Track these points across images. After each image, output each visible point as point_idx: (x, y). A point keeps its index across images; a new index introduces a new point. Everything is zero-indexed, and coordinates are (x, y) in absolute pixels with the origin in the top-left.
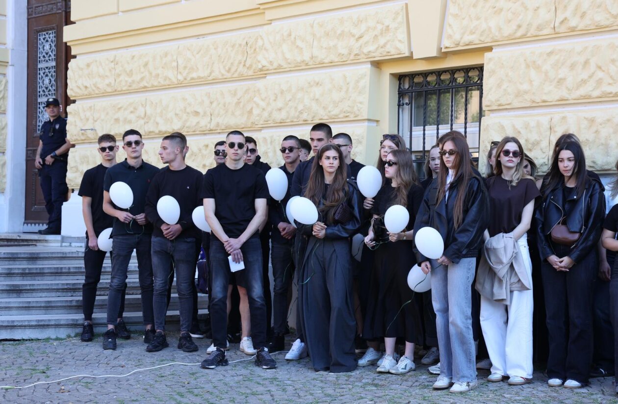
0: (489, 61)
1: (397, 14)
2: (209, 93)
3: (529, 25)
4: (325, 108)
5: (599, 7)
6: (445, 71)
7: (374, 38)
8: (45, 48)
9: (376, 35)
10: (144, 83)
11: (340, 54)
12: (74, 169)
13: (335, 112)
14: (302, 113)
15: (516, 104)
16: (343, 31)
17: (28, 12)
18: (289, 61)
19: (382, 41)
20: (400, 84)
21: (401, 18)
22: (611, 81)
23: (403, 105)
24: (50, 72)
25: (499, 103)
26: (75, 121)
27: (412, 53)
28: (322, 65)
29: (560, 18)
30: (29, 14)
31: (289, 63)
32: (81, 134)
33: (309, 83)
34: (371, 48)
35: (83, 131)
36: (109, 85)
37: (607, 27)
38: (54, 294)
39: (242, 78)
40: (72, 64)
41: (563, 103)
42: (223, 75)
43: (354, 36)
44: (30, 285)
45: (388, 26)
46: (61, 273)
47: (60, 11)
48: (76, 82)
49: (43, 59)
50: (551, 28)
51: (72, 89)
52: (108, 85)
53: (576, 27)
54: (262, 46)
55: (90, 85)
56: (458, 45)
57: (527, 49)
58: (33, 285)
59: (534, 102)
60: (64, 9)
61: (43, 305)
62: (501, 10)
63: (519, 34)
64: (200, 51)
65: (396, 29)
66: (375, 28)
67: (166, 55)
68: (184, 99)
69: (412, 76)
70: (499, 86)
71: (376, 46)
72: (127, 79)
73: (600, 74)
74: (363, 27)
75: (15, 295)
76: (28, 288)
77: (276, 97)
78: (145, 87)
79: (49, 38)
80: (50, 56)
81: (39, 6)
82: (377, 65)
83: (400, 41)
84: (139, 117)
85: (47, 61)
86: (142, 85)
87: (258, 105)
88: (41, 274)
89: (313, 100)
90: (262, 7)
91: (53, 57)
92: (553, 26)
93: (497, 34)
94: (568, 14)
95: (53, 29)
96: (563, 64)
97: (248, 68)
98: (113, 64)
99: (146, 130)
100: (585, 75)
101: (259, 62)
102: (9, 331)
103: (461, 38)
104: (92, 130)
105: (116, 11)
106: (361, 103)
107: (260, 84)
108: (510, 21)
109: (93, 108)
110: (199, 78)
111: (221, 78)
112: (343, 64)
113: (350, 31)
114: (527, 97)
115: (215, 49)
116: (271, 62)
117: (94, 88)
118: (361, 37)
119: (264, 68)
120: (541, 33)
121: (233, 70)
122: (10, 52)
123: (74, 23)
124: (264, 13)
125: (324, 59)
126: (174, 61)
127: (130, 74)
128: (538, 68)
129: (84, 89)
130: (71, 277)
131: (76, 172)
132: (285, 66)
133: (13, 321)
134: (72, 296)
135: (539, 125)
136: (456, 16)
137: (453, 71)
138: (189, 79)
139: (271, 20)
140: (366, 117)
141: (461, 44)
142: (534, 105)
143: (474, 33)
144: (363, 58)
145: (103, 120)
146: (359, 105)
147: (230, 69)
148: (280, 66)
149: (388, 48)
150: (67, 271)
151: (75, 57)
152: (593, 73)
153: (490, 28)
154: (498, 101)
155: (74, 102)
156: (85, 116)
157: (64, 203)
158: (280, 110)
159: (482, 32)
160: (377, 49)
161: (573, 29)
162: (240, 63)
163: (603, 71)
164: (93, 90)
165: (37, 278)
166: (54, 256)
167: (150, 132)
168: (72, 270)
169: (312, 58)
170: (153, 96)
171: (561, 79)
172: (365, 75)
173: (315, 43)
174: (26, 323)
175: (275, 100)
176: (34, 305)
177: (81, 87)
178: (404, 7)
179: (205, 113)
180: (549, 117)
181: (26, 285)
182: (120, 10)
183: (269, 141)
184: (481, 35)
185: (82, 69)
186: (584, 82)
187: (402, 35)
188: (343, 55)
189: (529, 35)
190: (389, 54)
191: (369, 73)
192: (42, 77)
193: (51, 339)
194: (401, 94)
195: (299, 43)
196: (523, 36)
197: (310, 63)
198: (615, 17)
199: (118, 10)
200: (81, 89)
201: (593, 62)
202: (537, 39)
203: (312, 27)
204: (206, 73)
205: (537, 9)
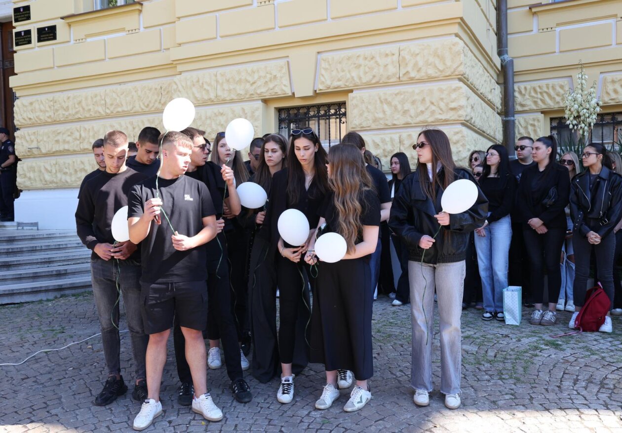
1: (281, 68)
2: (132, 122)
3: (382, 75)
5: (429, 65)
6: (313, 106)
7: (265, 83)
9: (266, 82)
10: (78, 116)
11: (239, 94)
12: (23, 176)
14: (210, 134)
15: (373, 127)
16: (240, 79)
18: (199, 99)
19: (271, 85)
20: (279, 114)
21: (285, 70)
23: (282, 128)
25: (362, 126)
26: (22, 143)
27: (294, 93)
28: (224, 102)
29: (403, 71)
31: (199, 101)
32: (27, 152)
33: (215, 114)
34: (263, 90)
35: (29, 149)
36: (50, 117)
37: (436, 78)
38: (34, 266)
39: (158, 111)
41: (408, 126)
42: (142, 109)
43: (249, 82)
44: (17, 261)
45: (275, 76)
46: (36, 250)
48: (21, 115)
50: (397, 78)
51: (18, 121)
52: (48, 117)
53: (414, 78)
54: (177, 89)
55: (34, 117)
56: (329, 88)
57: (381, 92)
58: (19, 261)
59: (387, 125)
61: (31, 275)
62: (360, 66)
63: (374, 81)
64: (123, 93)
65: (281, 77)
66: (265, 77)
67: (96, 96)
68: (112, 126)
69: (288, 109)
70: (361, 115)
71: (267, 89)
72: (64, 112)
73: (433, 108)
74: (256, 76)
75: (5, 269)
76: (16, 263)
78: (80, 118)
82: (265, 101)
83: (285, 85)
84: (76, 139)
86: (76, 117)
88: (20, 252)
89: (219, 125)
90: (174, 63)
93: (358, 81)
94: (409, 69)
96: (407, 101)
97: (162, 104)
98: (52, 102)
99: (82, 148)
100: (422, 108)
102: (9, 297)
103: (331, 84)
104: (37, 148)
105: (52, 66)
108: (367, 73)
109: (36, 133)
110: (123, 111)
111: (141, 111)
112: (241, 101)
113: (246, 79)
114: (381, 122)
115: (135, 92)
117: (37, 120)
118: (254, 83)
120: (389, 81)
123: (16, 74)
124: (176, 67)
125: (226, 98)
126: (103, 100)
127: (67, 109)
128: (389, 103)
129: (28, 120)
130: (43, 253)
131: (24, 178)
133: (13, 290)
134: (48, 267)
135: (392, 140)
136: (326, 69)
138: (115, 112)
139: (181, 72)
141: (331, 88)
142: (387, 127)
143: (341, 80)
144: (256, 97)
145: (45, 142)
149: (277, 90)
150: (39, 248)
151: (19, 98)
152: (428, 107)
153: (353, 78)
154: (361, 124)
155: (20, 129)
156: (30, 138)
157: (16, 199)
159: (347, 80)
160: (267, 91)
161: (412, 79)
162: (156, 101)
163: (435, 106)
164: (37, 121)
165: (18, 255)
166: (26, 238)
167: (85, 149)
168: (43, 248)
169: (217, 96)
170: (87, 125)
171: (406, 111)
172: (259, 109)
173: (219, 87)
174: (24, 291)
176: (25, 276)
177: (26, 118)
178: (286, 63)
180: (398, 135)
181: (14, 261)
182: (56, 65)
184: (346, 82)
185: (26, 106)
187: (286, 81)
188: (241, 95)
189: (381, 82)
190: (277, 94)
191: (261, 107)
193: (43, 300)
194: (281, 121)
195: (206, 87)
196: (377, 83)
197: (215, 101)
198: (441, 71)
199: (54, 65)
200: (25, 120)
201: (428, 100)
202: (386, 85)
203: (216, 76)
204: (129, 108)
205: (386, 66)
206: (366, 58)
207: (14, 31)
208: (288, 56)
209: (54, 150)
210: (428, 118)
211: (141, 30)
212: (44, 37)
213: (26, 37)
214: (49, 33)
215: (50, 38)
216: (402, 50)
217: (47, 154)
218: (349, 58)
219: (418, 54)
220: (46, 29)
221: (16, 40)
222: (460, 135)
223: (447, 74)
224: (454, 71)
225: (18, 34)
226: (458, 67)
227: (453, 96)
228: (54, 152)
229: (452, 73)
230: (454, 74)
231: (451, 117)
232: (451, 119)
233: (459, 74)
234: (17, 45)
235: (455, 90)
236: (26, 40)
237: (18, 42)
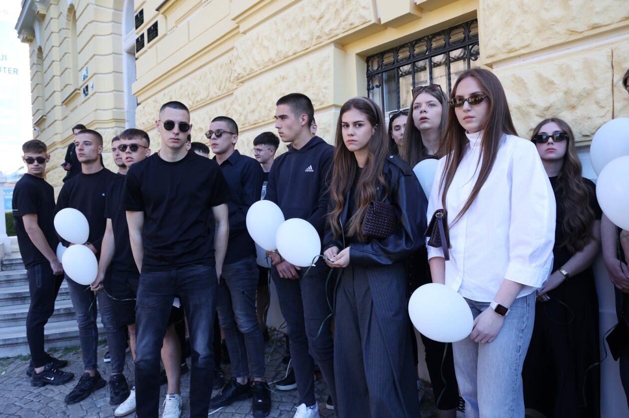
6: (420, 39)
7: (335, 13)
9: (337, 10)
11: (302, 41)
16: (304, 18)
18: (259, 63)
19: (343, 14)
20: (368, 66)
23: (373, 87)
27: (379, 18)
28: (287, 60)
34: (333, 25)
39: (230, 93)
42: (216, 93)
43: (314, 19)
59: (573, 32)
64: (201, 79)
66: (336, 3)
69: (381, 52)
70: (508, 24)
71: (339, 21)
74: (323, 6)
77: (250, 100)
82: (342, 47)
83: (364, 8)
87: (236, 111)
90: (236, 22)
97: (232, 83)
98: (155, 103)
101: (235, 71)
106: (325, 88)
110: (202, 100)
111: (215, 97)
112: (307, 53)
113: (310, 15)
114: (559, 28)
115: (210, 74)
116: (244, 68)
118: (321, 18)
119: (240, 76)
121: (222, 87)
122: (126, 113)
123: (137, 80)
124: (239, 28)
125: (288, 52)
132: (256, 69)
137: (429, 37)
138: (195, 103)
139: (244, 32)
140: (332, 103)
144: (325, 40)
146: (324, 91)
147: (220, 87)
148: (252, 71)
149: (351, 19)
151: (140, 104)
158: (253, 111)
160: (339, 24)
162: (227, 80)
169: (277, 54)
172: (329, 57)
173: (280, 38)
183: (246, 143)
188: (305, 42)
190: (353, 26)
191: (332, 55)
194: (370, 77)
195: (266, 43)
197: (276, 60)
199: (157, 63)
200: (141, 126)
203: (276, 24)
204: (206, 95)
212: (151, 37)
213: (142, 40)
214: (154, 31)
215: (155, 35)
220: (152, 28)
225: (137, 40)
234: (137, 51)
236: (142, 44)
237: (137, 48)
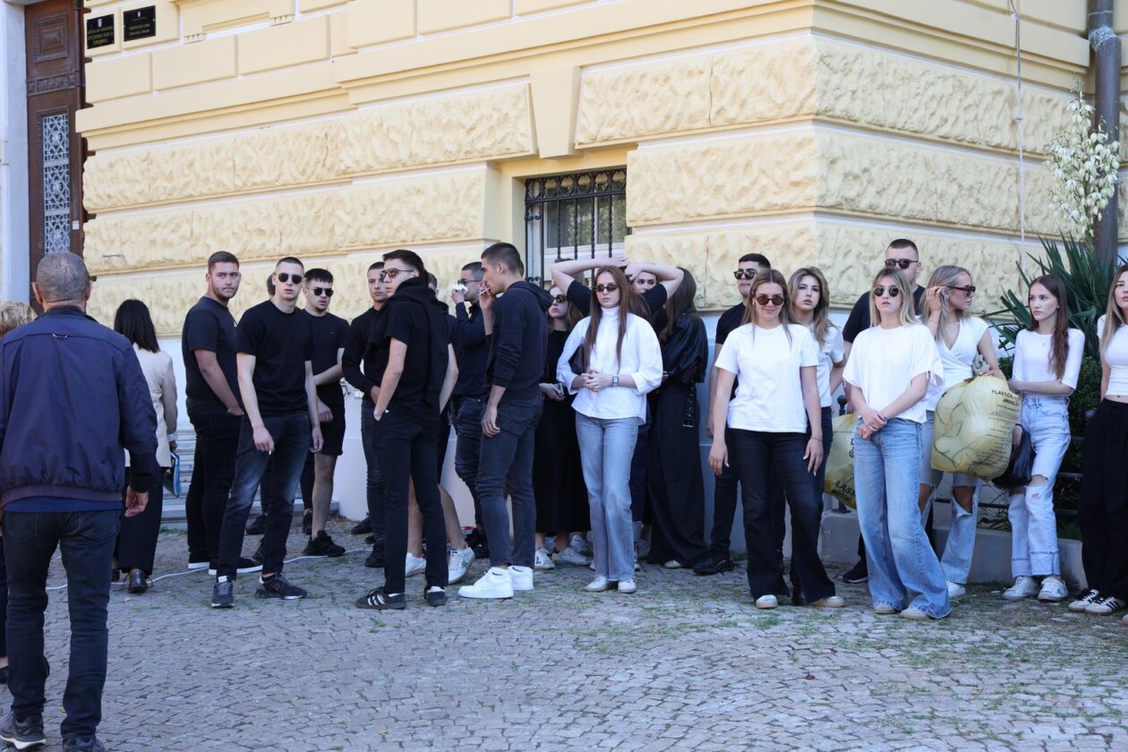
0: (632, 160)
1: (518, 98)
2: (278, 204)
3: (680, 115)
4: (428, 224)
5: (761, 93)
6: (583, 174)
7: (489, 129)
8: (53, 139)
9: (492, 127)
10: (189, 191)
11: (447, 151)
13: (442, 229)
14: (399, 231)
15: (667, 219)
16: (450, 121)
17: (28, 87)
18: (381, 160)
19: (499, 134)
20: (527, 191)
21: (523, 103)
22: (777, 190)
23: (532, 219)
24: (61, 174)
25: (645, 217)
26: (95, 245)
27: (538, 151)
28: (424, 166)
29: (716, 107)
30: (29, 91)
31: (381, 164)
32: (103, 262)
33: (408, 191)
34: (486, 143)
35: (106, 258)
36: (141, 193)
37: (771, 119)
39: (321, 183)
40: (90, 163)
41: (721, 217)
42: (295, 179)
43: (463, 127)
45: (507, 115)
47: (73, 87)
48: (95, 189)
49: (51, 155)
50: (706, 119)
51: (90, 200)
52: (139, 193)
53: (735, 119)
54: (346, 140)
55: (115, 193)
56: (594, 140)
57: (678, 147)
59: (687, 216)
60: (78, 84)
62: (646, 95)
63: (668, 127)
64: (264, 145)
65: (517, 118)
66: (491, 116)
67: (218, 151)
68: (244, 213)
69: (543, 180)
70: (645, 194)
71: (493, 140)
72: (165, 184)
73: (764, 181)
74: (475, 115)
77: (365, 209)
78: (190, 196)
79: (59, 124)
80: (60, 150)
81: (44, 80)
82: (496, 165)
83: (522, 134)
84: (183, 238)
85: (56, 158)
86: (186, 193)
87: (341, 221)
89: (413, 213)
90: (344, 86)
91: (65, 152)
92: (707, 117)
93: (642, 126)
94: (725, 102)
95: (64, 111)
96: (721, 167)
97: (329, 170)
98: (145, 163)
99: (193, 255)
100: (746, 182)
101: (341, 161)
103: (598, 131)
104: (119, 256)
105: (148, 89)
106: (474, 217)
107: (344, 191)
108: (656, 110)
109: (119, 225)
110: (263, 182)
111: (292, 182)
112: (452, 164)
113: (458, 120)
114: (679, 209)
115: (284, 142)
116: (357, 161)
117: (121, 198)
118: (472, 129)
119: (349, 170)
120: (694, 126)
123: (90, 105)
124: (347, 94)
125: (426, 158)
126: (230, 159)
127: (170, 177)
128: (691, 171)
129: (106, 199)
132: (376, 168)
135: (693, 246)
136: (591, 102)
137: (593, 174)
138: (249, 184)
139: (357, 104)
140: (481, 236)
141: (598, 139)
142: (688, 220)
143: (614, 124)
144: (476, 157)
145: (133, 243)
146: (471, 220)
147: (304, 171)
148: (369, 168)
149: (508, 143)
151: (93, 153)
152: (756, 180)
153: (632, 119)
154: (644, 214)
155: (94, 216)
156: (109, 236)
158: (370, 227)
159: (624, 123)
160: (494, 144)
161: (732, 122)
162: (318, 162)
163: (768, 176)
164: (120, 201)
167: (199, 259)
169: (411, 156)
170: (201, 209)
171: (718, 186)
172: (480, 180)
173: (415, 136)
175: (363, 214)
177: (104, 197)
178: (527, 87)
179: (273, 231)
180: (704, 237)
182: (154, 88)
183: (356, 269)
184: (623, 128)
185: (103, 171)
186: (745, 190)
187: (525, 126)
188: (450, 152)
189: (680, 128)
190: (509, 152)
191: (483, 178)
192: (50, 181)
194: (529, 204)
195: (393, 135)
196: (674, 129)
197: (408, 164)
198: (781, 107)
199: (152, 88)
200: (102, 199)
201: (755, 164)
202: (690, 134)
203: (410, 114)
204: (273, 176)
205: (688, 95)
206: (656, 80)
207: (87, 17)
208: (528, 75)
209: (147, 260)
210: (755, 202)
211: (296, 17)
212: (135, 31)
213: (106, 29)
214: (143, 22)
215: (144, 31)
216: (716, 64)
217: (136, 268)
218: (628, 80)
219: (741, 72)
220: (139, 14)
221: (88, 35)
222: (805, 237)
223: (789, 113)
224: (801, 107)
225: (92, 23)
226: (808, 97)
227: (798, 157)
228: (148, 265)
229: (798, 110)
230: (801, 113)
231: (793, 200)
232: (793, 203)
233: (809, 111)
234: (91, 46)
235: (801, 145)
236: (105, 35)
237: (92, 40)
